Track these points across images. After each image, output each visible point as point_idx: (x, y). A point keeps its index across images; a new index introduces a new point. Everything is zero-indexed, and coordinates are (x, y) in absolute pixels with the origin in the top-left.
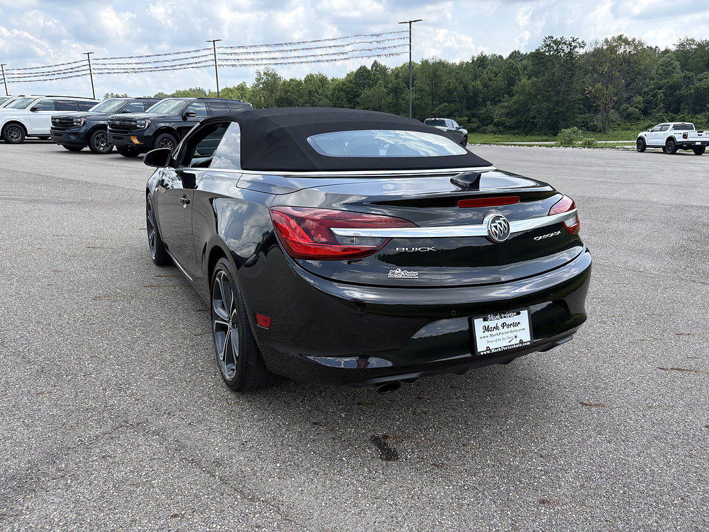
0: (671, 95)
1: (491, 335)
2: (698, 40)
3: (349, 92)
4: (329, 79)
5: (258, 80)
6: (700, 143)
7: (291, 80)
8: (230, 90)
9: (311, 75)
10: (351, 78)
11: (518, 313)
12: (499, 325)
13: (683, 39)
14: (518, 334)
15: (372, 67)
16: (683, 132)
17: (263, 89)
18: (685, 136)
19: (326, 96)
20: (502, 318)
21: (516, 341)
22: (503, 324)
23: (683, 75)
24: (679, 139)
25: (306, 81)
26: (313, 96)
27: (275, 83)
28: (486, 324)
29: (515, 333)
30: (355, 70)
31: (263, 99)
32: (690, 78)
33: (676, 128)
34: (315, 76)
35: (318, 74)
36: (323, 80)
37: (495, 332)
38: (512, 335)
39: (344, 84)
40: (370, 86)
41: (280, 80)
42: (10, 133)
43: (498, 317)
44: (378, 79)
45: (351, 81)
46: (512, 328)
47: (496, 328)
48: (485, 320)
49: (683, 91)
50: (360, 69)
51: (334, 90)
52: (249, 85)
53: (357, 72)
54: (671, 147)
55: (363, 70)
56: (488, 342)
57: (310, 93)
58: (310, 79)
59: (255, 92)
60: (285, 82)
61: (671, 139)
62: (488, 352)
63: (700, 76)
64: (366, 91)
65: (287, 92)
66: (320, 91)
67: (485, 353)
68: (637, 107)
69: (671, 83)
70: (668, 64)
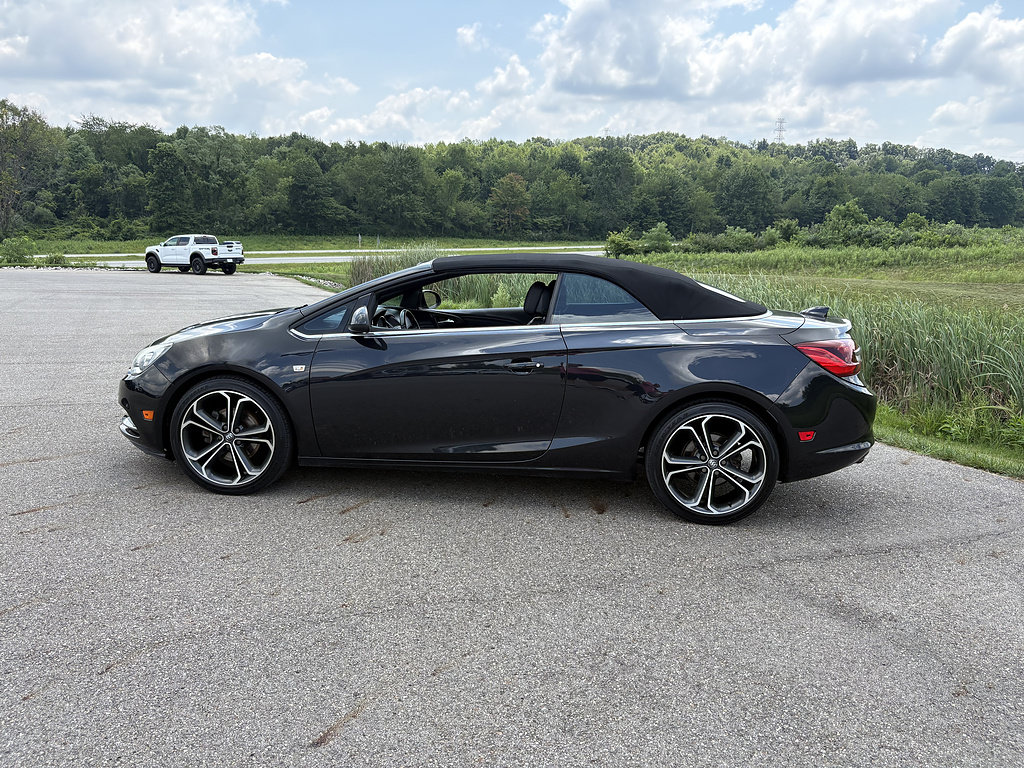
0: (91, 191)
2: (108, 120)
6: (231, 261)
13: (88, 117)
16: (210, 246)
18: (214, 252)
23: (101, 166)
24: (208, 255)
32: (112, 171)
33: (197, 241)
49: (108, 187)
54: (198, 265)
61: (195, 256)
63: (124, 168)
68: (47, 207)
69: (88, 176)
70: (75, 149)
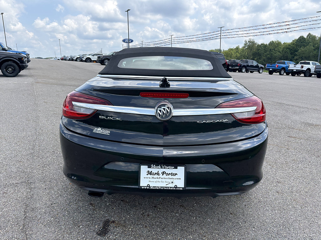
1: (153, 178)
3: (292, 49)
4: (282, 43)
5: (245, 44)
7: (262, 44)
8: (232, 49)
9: (272, 41)
10: (294, 42)
11: (176, 168)
12: (160, 173)
14: (174, 181)
15: (307, 36)
17: (247, 49)
19: (279, 52)
20: (162, 168)
21: (172, 185)
22: (164, 172)
25: (269, 44)
26: (272, 52)
27: (253, 46)
28: (150, 170)
29: (172, 180)
30: (297, 38)
31: (246, 53)
34: (274, 42)
35: (276, 41)
36: (279, 44)
37: (156, 176)
38: (170, 181)
39: (289, 45)
40: (304, 46)
41: (256, 45)
43: (159, 167)
44: (310, 42)
45: (294, 44)
46: (170, 176)
47: (158, 174)
48: (149, 167)
50: (300, 38)
51: (284, 48)
52: (241, 47)
53: (298, 39)
55: (301, 38)
56: (150, 181)
57: (270, 50)
58: (272, 43)
59: (243, 50)
60: (258, 45)
62: (148, 188)
64: (302, 48)
65: (259, 50)
66: (276, 49)
67: (145, 188)
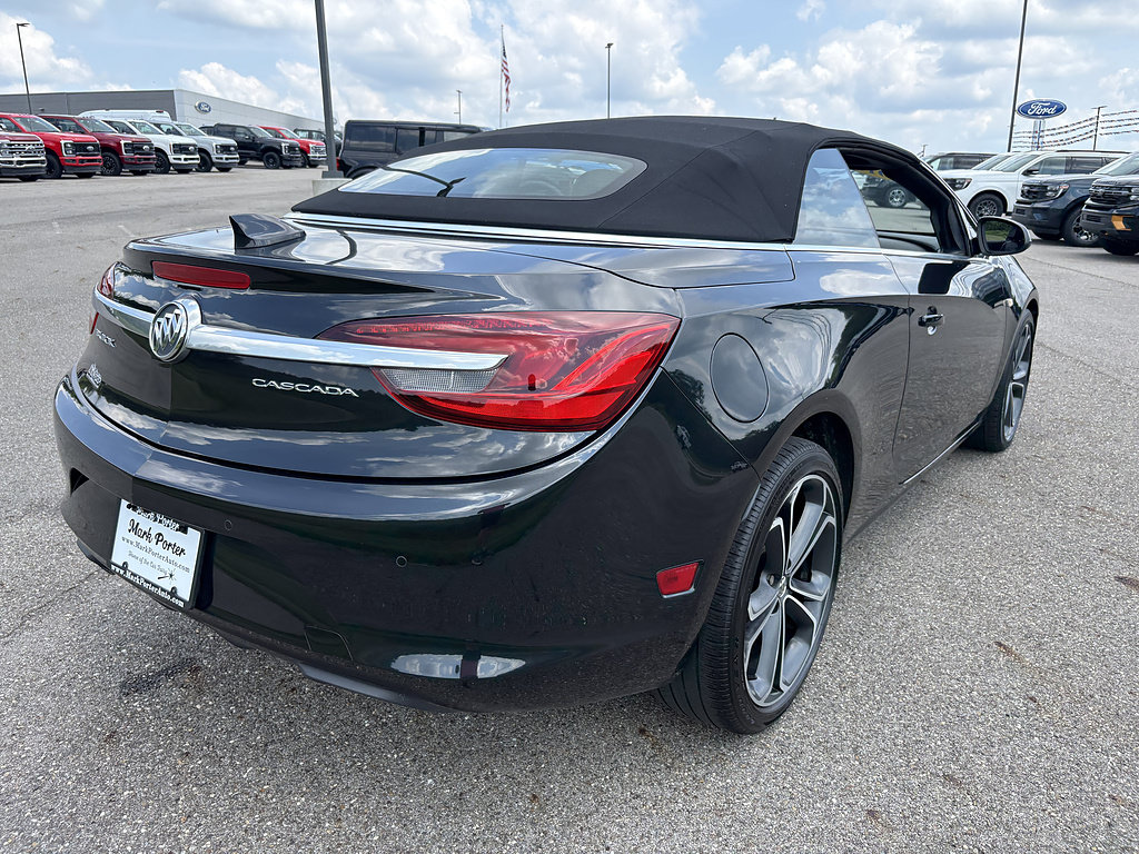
1: (137, 544)
11: (184, 530)
12: (153, 533)
14: (175, 572)
20: (158, 521)
21: (168, 585)
22: (159, 535)
28: (136, 516)
29: (171, 567)
38: (168, 568)
42: (980, 209)
43: (152, 515)
46: (169, 553)
47: (148, 535)
56: (130, 554)
62: (123, 574)
67: (118, 572)
